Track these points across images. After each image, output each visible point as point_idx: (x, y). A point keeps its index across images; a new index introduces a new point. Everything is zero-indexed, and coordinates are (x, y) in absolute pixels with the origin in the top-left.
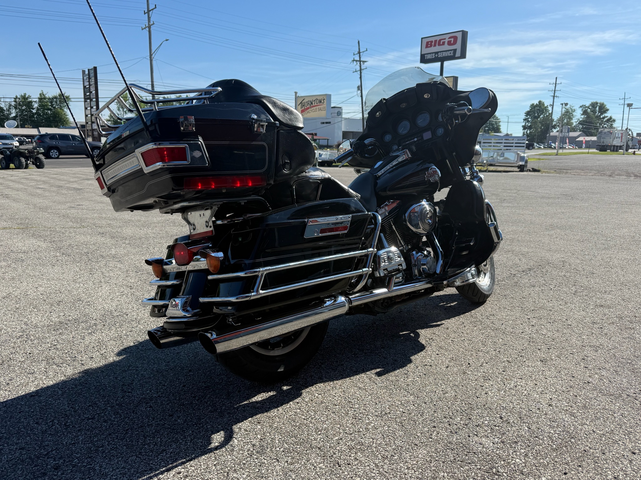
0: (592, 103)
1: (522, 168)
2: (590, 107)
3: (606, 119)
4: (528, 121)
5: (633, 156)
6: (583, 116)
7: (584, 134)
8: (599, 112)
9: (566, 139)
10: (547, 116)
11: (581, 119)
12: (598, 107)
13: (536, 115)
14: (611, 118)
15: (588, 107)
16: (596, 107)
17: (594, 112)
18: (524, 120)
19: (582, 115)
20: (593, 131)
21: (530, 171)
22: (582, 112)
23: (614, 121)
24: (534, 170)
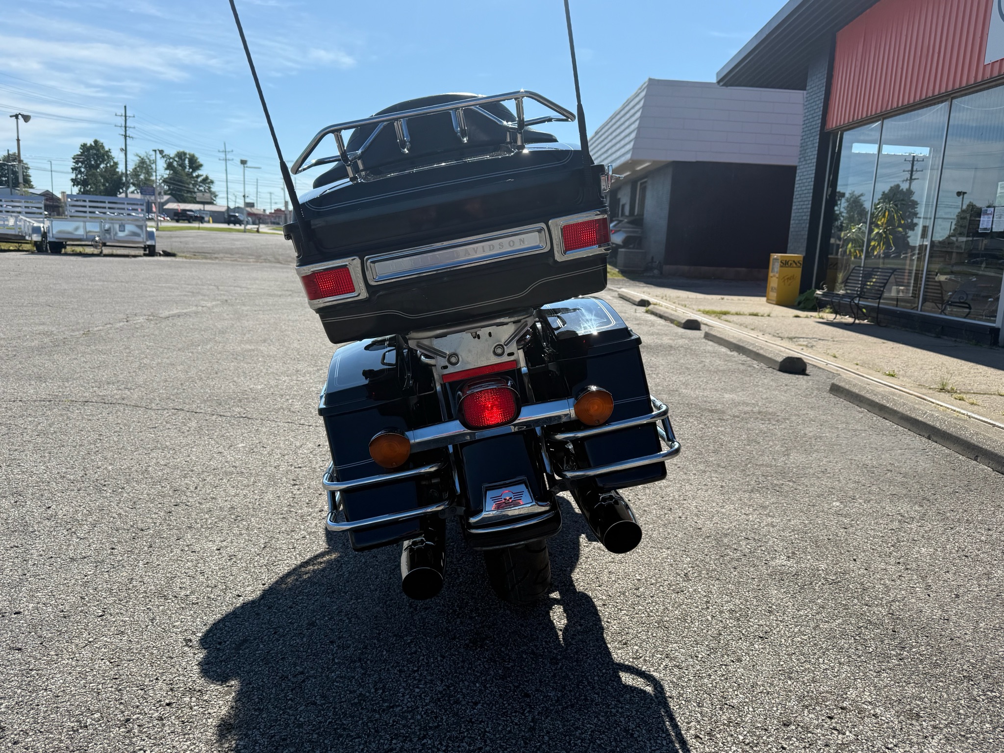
0: (178, 153)
1: (151, 251)
2: (177, 159)
3: (200, 179)
4: (80, 172)
5: (257, 234)
6: (168, 172)
7: (173, 199)
8: (190, 167)
9: (152, 206)
10: (111, 166)
11: (165, 176)
12: (187, 160)
13: (93, 163)
14: (207, 178)
15: (173, 158)
16: (184, 160)
17: (183, 166)
18: (74, 169)
19: (166, 169)
20: (185, 195)
21: (160, 255)
22: (165, 166)
23: (212, 182)
24: (167, 254)
